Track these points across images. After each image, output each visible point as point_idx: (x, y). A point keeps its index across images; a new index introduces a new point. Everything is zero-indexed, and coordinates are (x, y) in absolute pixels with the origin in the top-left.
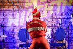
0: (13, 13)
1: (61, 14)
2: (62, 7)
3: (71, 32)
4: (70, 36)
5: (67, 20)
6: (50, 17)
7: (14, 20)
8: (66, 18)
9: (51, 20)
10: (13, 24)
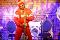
0: (8, 9)
1: (47, 10)
2: (48, 4)
3: (55, 24)
4: (55, 28)
5: (52, 14)
6: (38, 12)
7: (9, 14)
8: (52, 13)
9: (39, 14)
10: (7, 17)
